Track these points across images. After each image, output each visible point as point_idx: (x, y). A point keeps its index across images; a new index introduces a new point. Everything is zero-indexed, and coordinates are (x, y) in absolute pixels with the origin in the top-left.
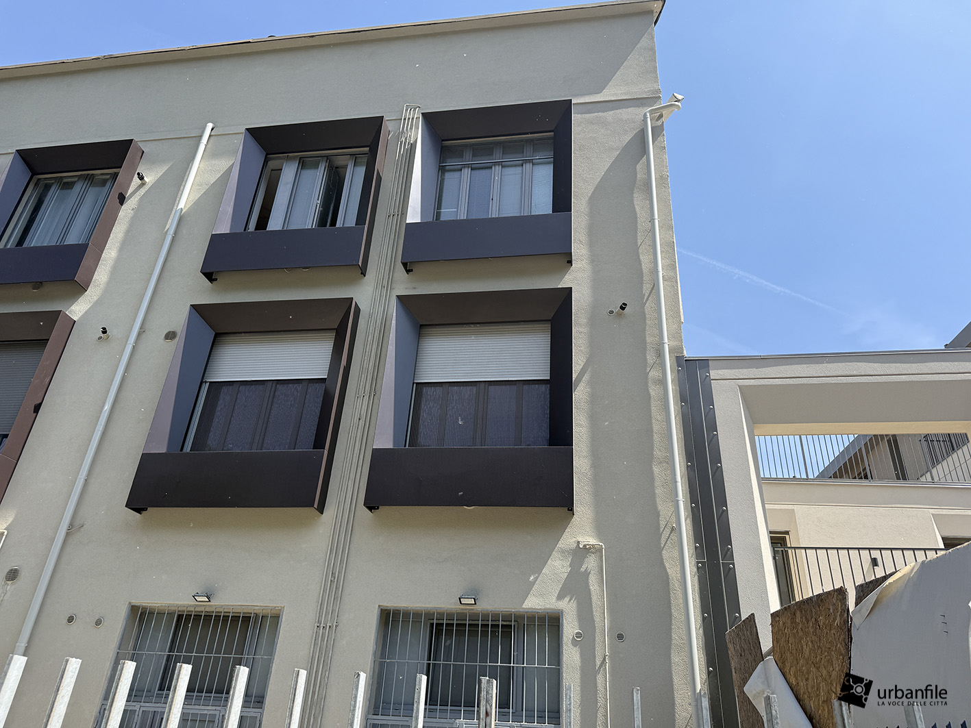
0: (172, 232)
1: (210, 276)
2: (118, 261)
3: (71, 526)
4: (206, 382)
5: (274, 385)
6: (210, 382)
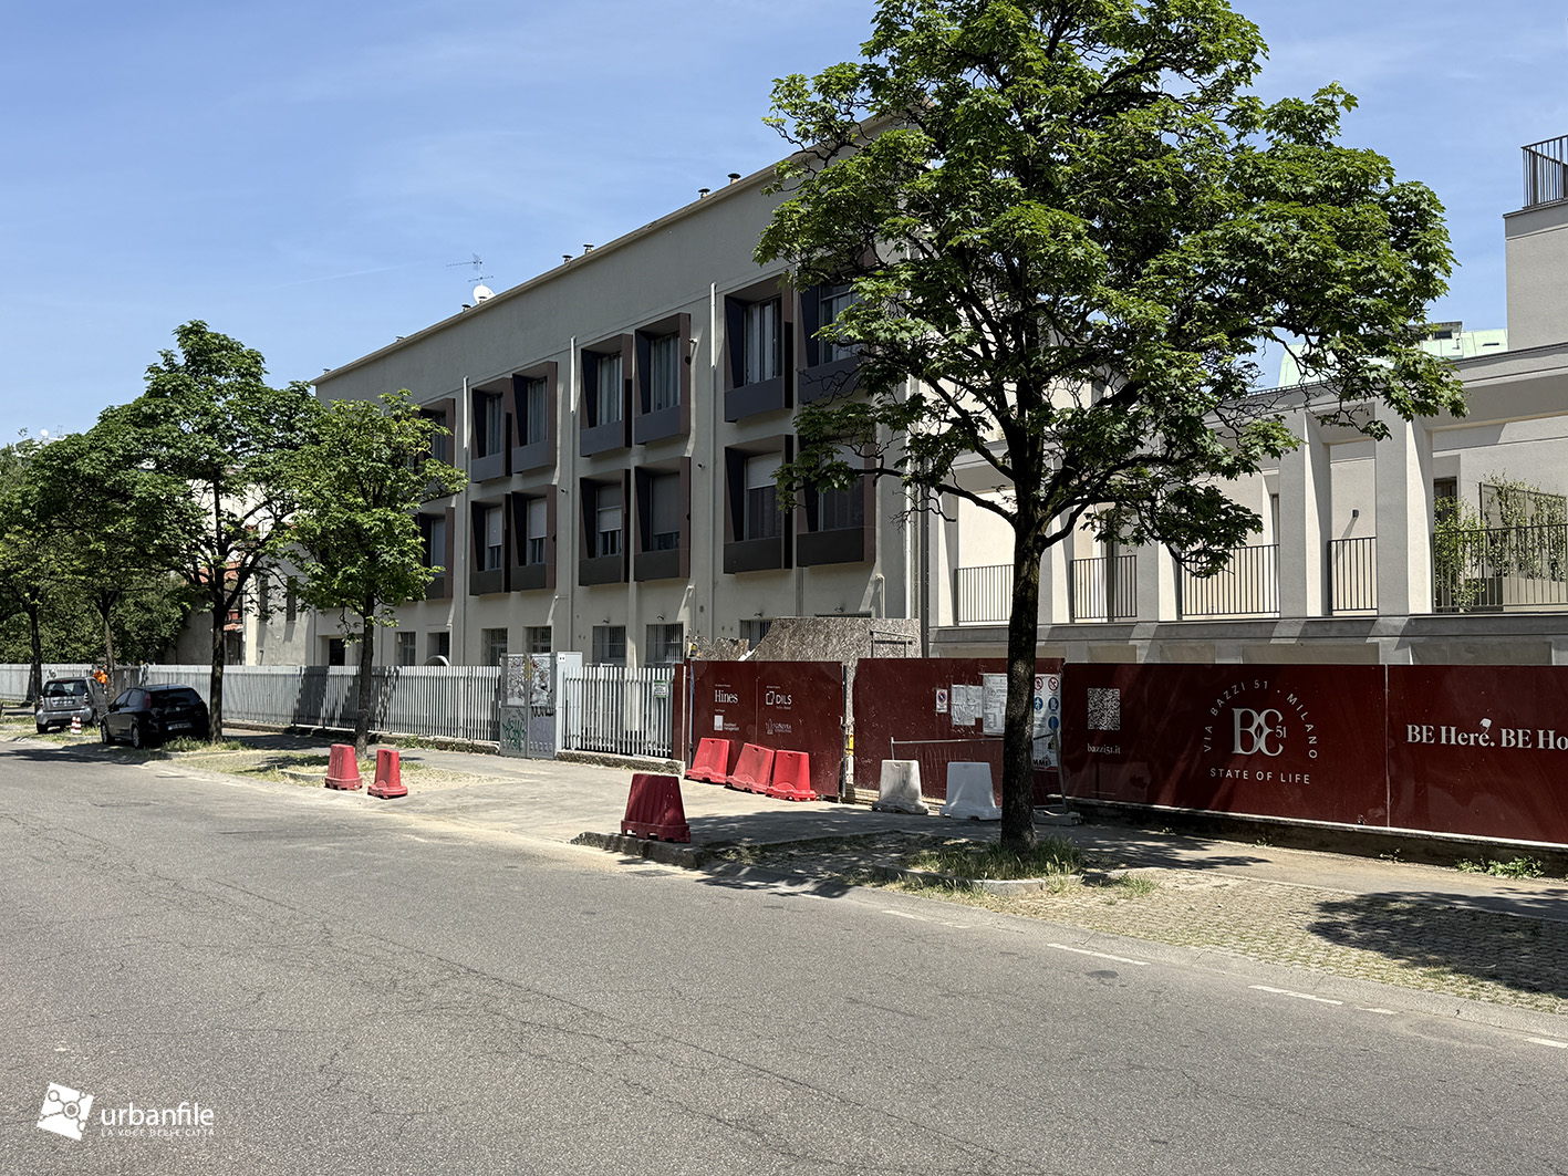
1: (731, 421)
4: (745, 491)
6: (748, 490)
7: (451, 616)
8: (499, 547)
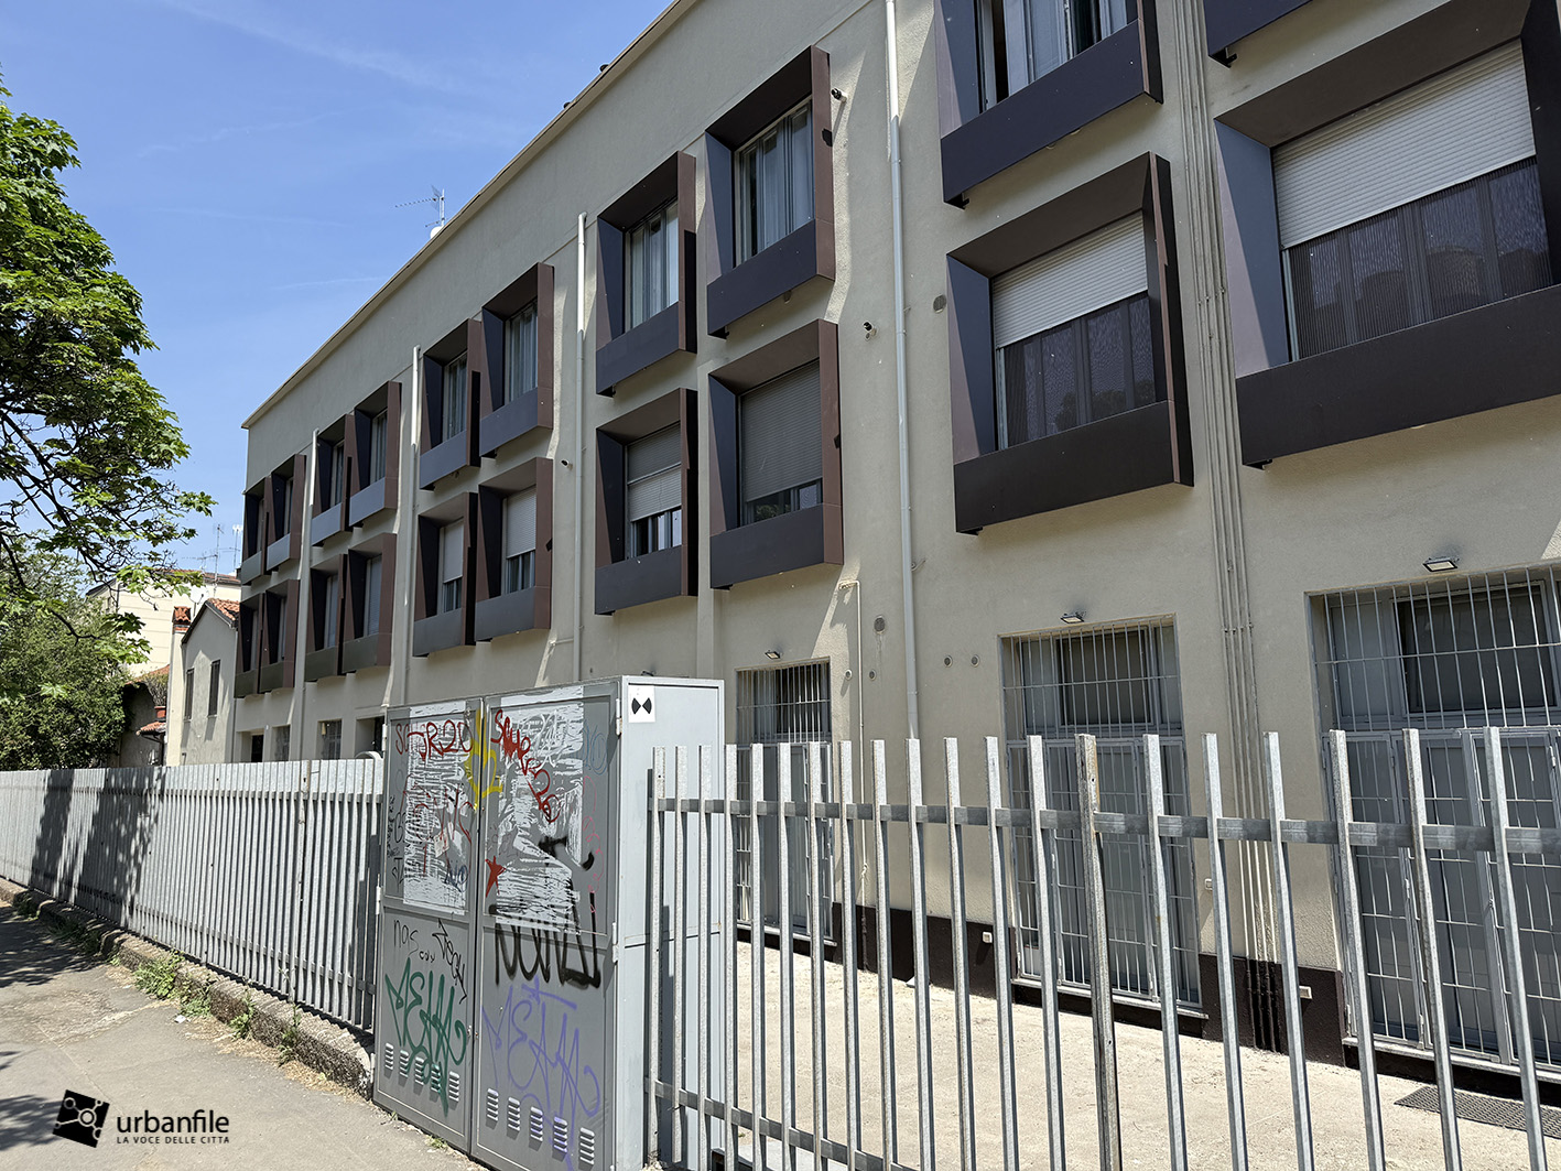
0: (896, 158)
1: (958, 201)
2: (853, 225)
3: (914, 563)
4: (999, 349)
5: (1083, 323)
6: (1005, 347)
7: (388, 692)
8: (459, 580)
